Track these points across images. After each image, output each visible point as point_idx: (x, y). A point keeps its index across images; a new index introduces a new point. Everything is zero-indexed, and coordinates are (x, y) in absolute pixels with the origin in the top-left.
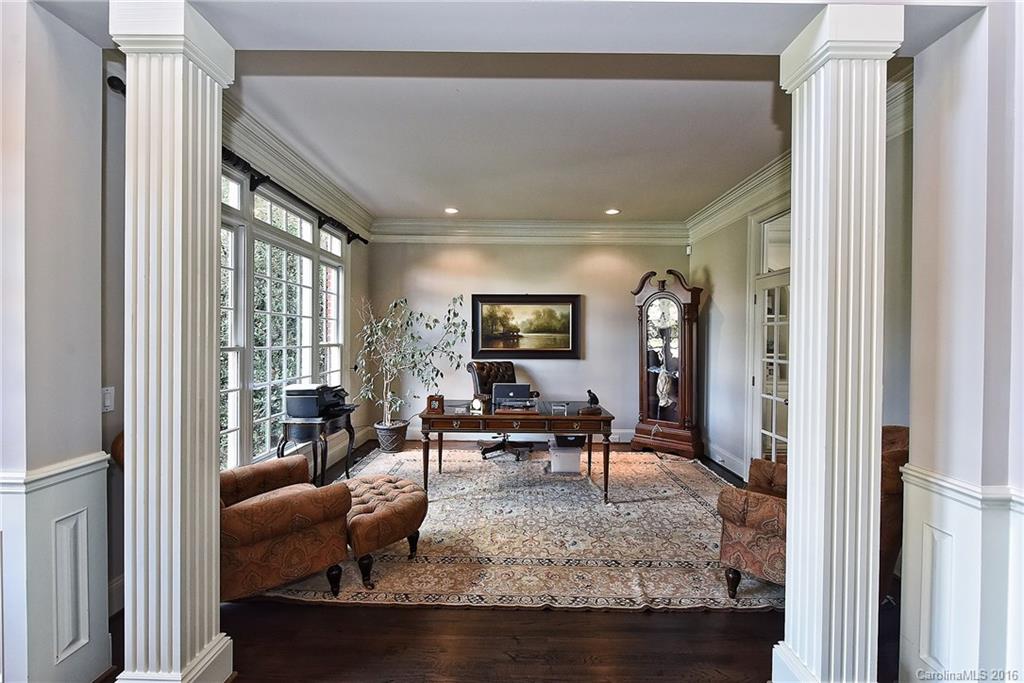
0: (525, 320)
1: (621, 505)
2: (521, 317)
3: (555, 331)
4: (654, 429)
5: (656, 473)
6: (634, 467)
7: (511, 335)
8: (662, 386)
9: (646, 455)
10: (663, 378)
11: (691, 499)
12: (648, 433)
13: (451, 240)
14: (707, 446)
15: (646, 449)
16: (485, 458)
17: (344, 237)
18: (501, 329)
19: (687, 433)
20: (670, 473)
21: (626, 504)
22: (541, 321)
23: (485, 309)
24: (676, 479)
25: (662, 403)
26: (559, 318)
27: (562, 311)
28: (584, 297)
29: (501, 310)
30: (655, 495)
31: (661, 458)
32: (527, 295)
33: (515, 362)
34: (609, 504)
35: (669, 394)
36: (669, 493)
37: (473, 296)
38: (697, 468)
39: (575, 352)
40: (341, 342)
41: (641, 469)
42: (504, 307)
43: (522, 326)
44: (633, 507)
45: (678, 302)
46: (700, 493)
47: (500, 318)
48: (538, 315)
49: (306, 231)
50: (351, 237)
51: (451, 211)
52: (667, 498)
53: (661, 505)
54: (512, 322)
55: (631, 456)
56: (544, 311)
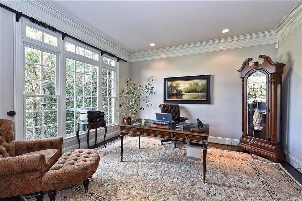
0: (185, 87)
1: (214, 186)
2: (183, 86)
3: (198, 92)
4: (251, 141)
5: (247, 168)
6: (234, 161)
7: (179, 94)
8: (256, 119)
9: (245, 155)
10: (257, 115)
11: (267, 194)
12: (247, 143)
13: (156, 57)
14: (288, 156)
15: (245, 151)
16: (162, 144)
17: (116, 60)
18: (175, 91)
19: (273, 147)
20: (256, 170)
21: (217, 187)
22: (192, 88)
23: (169, 83)
24: (259, 175)
25: (256, 128)
26: (201, 86)
27: (202, 83)
28: (213, 76)
29: (175, 83)
30: (239, 184)
31: (254, 158)
32: (186, 77)
33: (180, 105)
34: (206, 184)
35: (261, 124)
36: (251, 185)
37: (164, 78)
38: (278, 169)
39: (208, 101)
40: (115, 96)
41: (238, 163)
42: (176, 82)
43: (184, 90)
44: (222, 190)
45: (267, 73)
46: (275, 191)
47: (175, 87)
48: (191, 85)
49: (96, 57)
50: (119, 59)
51: (152, 45)
52: (248, 189)
53: (242, 193)
54: (180, 88)
55: (236, 154)
56: (193, 83)
